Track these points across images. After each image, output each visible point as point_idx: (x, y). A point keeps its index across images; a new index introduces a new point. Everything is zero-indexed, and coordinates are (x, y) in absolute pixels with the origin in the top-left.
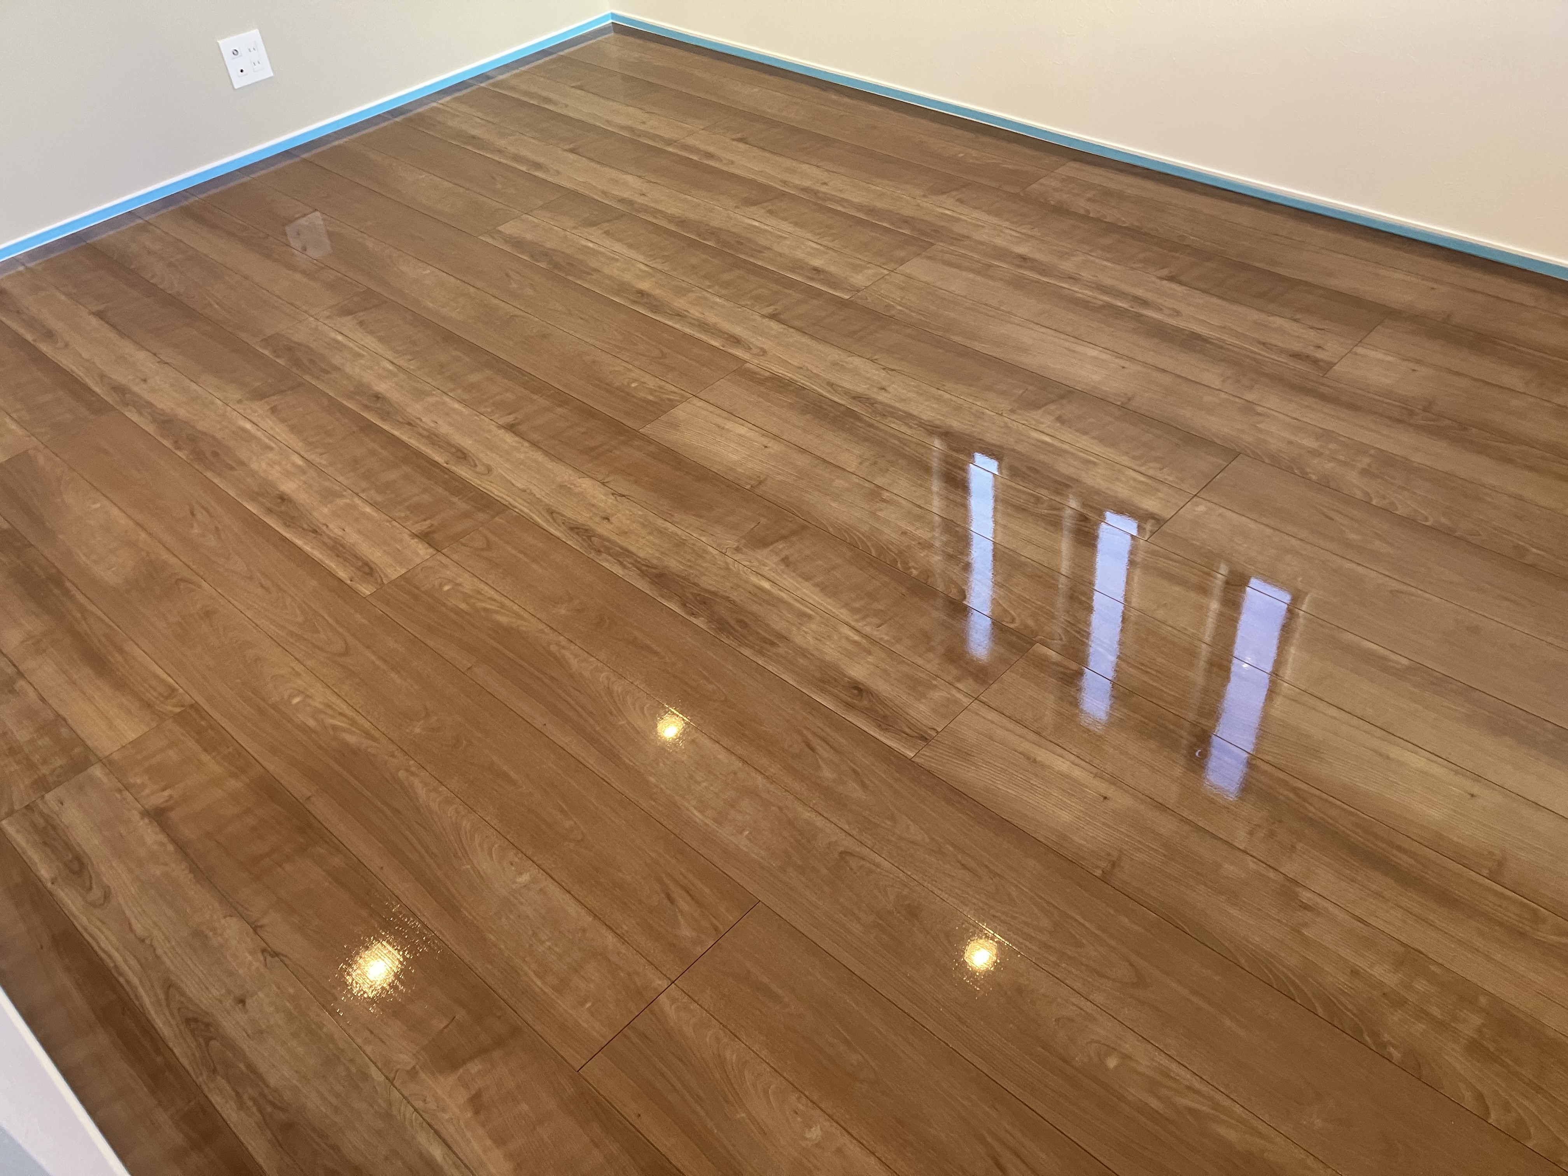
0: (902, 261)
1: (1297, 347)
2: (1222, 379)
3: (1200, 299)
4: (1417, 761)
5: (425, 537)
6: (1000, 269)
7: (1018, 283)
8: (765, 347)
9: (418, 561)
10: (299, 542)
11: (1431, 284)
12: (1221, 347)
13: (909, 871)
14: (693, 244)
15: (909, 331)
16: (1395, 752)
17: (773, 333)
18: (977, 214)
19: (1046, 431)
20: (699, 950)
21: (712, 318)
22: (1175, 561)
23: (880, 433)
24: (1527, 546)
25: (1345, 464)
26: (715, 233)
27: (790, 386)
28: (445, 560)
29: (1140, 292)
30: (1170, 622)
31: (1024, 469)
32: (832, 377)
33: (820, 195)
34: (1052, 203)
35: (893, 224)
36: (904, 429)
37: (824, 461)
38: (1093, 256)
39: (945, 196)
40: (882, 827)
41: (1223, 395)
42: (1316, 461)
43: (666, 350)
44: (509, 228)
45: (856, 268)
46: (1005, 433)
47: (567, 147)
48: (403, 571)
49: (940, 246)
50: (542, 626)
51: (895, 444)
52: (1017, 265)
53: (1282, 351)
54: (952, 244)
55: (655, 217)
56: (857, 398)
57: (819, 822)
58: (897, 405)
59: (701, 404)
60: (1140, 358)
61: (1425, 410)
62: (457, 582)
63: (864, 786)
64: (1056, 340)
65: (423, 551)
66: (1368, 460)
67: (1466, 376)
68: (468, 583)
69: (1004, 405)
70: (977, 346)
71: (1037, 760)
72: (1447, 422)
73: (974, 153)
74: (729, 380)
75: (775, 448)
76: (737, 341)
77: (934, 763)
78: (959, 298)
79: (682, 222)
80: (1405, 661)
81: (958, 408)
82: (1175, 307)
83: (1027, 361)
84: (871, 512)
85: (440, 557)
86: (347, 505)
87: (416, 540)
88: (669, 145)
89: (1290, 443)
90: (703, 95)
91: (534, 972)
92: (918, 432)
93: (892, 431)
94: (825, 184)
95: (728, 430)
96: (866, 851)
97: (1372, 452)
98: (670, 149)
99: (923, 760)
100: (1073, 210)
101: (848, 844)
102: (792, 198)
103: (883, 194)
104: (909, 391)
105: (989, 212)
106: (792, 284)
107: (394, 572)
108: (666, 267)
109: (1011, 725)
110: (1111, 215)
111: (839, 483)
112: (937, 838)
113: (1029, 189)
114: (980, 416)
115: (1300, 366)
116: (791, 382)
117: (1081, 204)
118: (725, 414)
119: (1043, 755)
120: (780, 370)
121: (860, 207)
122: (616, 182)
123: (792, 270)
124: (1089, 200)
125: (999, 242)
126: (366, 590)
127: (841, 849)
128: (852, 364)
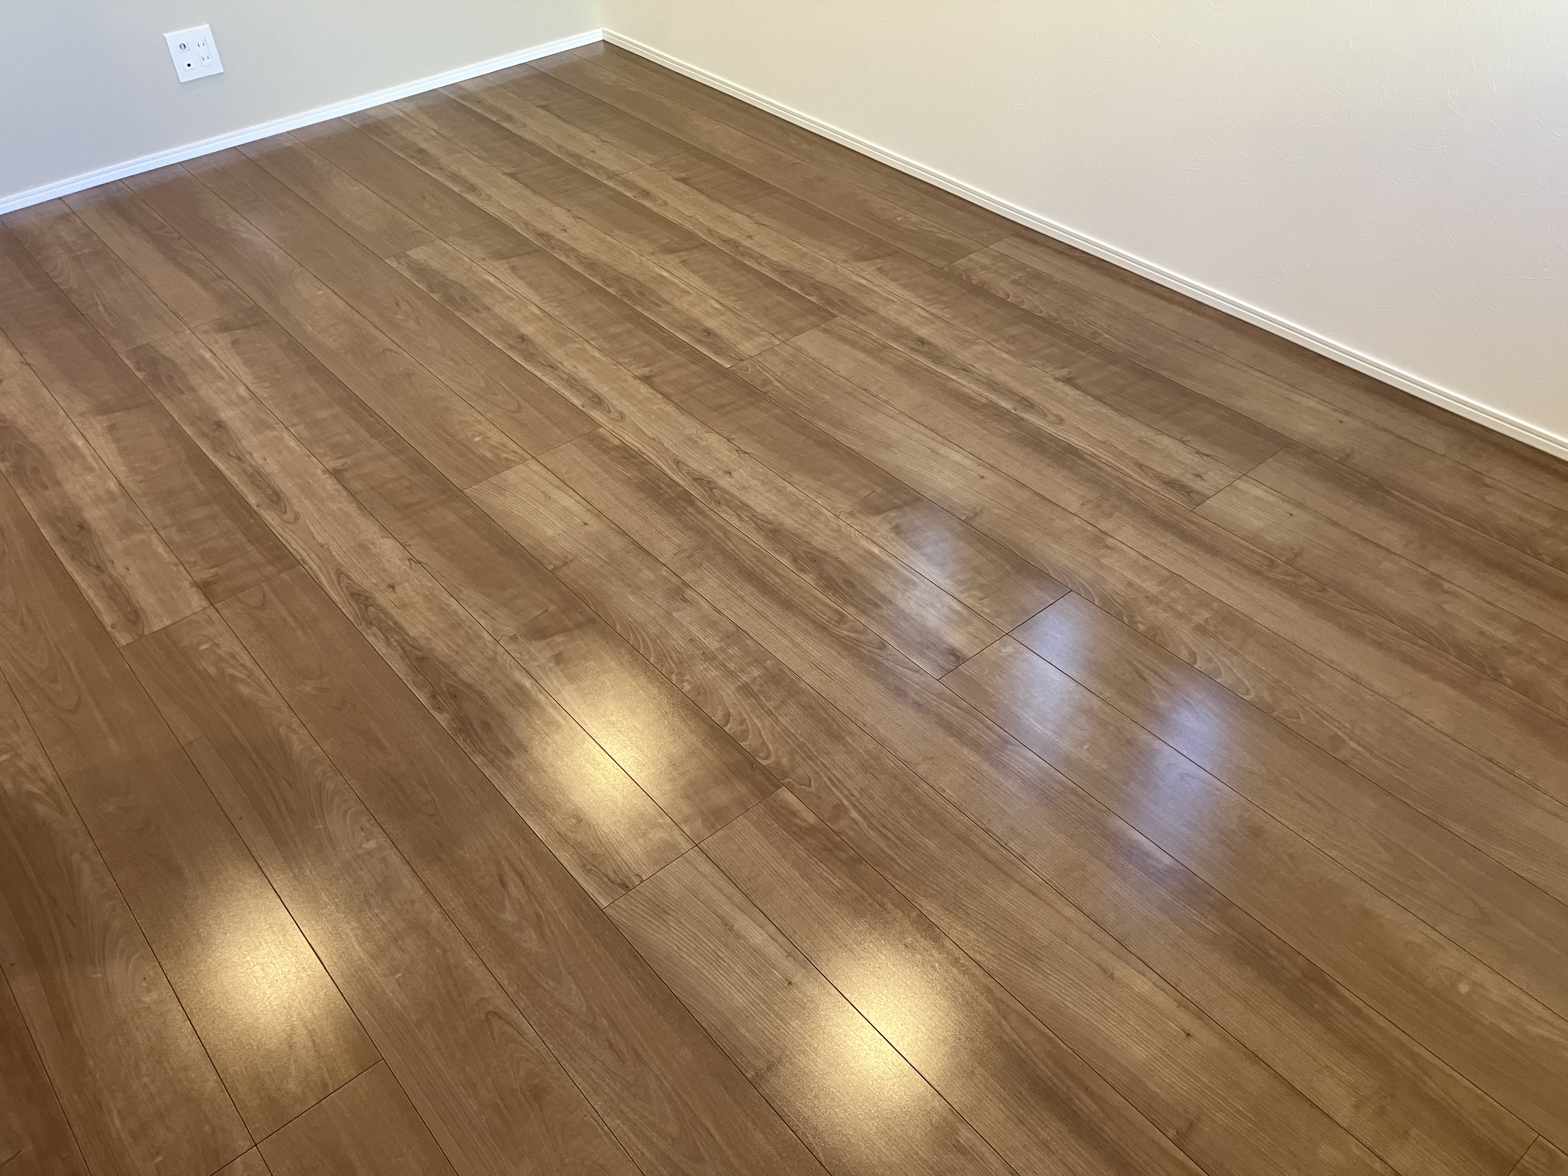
0: (799, 331)
1: (1174, 472)
2: (1081, 502)
3: (1091, 406)
4: (1142, 985)
5: (205, 588)
6: (894, 351)
7: (908, 370)
8: (625, 411)
9: (188, 612)
10: (78, 578)
11: (1340, 416)
12: (1093, 465)
13: (552, 1044)
14: (596, 290)
15: (777, 411)
16: (1122, 970)
17: (640, 397)
18: (893, 287)
19: (878, 541)
20: (298, 1109)
21: (583, 373)
22: (960, 708)
23: (708, 523)
24: (1346, 738)
25: (1180, 615)
26: (619, 279)
27: (635, 458)
28: (214, 615)
29: (1029, 393)
30: (930, 781)
31: (840, 582)
32: (683, 453)
33: (741, 249)
34: (974, 282)
35: (802, 289)
36: (735, 522)
37: (640, 547)
38: (994, 346)
39: (866, 263)
40: (542, 987)
41: (1077, 521)
42: (1151, 609)
43: (523, 403)
44: (418, 254)
45: (749, 334)
46: (834, 538)
47: (507, 171)
48: (168, 622)
49: (842, 318)
50: (281, 703)
51: (718, 537)
52: (912, 349)
53: (1158, 477)
54: (855, 318)
55: (567, 256)
56: (698, 479)
57: (479, 972)
58: (737, 493)
59: (537, 468)
60: (1003, 467)
61: (1288, 562)
62: (216, 641)
63: (542, 935)
64: (924, 438)
65: (197, 601)
66: (1207, 615)
67: (1345, 528)
68: (227, 644)
69: (845, 505)
70: (840, 436)
71: (735, 928)
72: (1308, 579)
73: (914, 219)
74: (575, 445)
75: (594, 526)
76: (598, 401)
77: (625, 917)
78: (842, 379)
79: (592, 265)
80: (1167, 860)
81: (797, 504)
82: (1061, 414)
83: (887, 459)
84: (667, 612)
85: (211, 612)
86: (142, 541)
87: (194, 589)
88: (609, 178)
89: (1130, 584)
90: (663, 128)
91: (118, 1111)
92: (747, 526)
93: (721, 522)
94: (750, 237)
95: (555, 501)
96: (516, 1015)
97: (1215, 605)
98: (610, 184)
99: (614, 913)
100: (993, 292)
101: (500, 1002)
102: (715, 250)
103: (804, 255)
104: (754, 479)
105: (905, 286)
106: (677, 345)
107: (158, 622)
108: (556, 312)
109: (722, 882)
110: (1030, 301)
111: (647, 574)
112: (596, 1009)
113: (953, 264)
114: (815, 515)
115: (1171, 496)
116: (638, 454)
117: (1003, 286)
118: (558, 482)
119: (743, 923)
120: (630, 439)
121: (775, 267)
122: (541, 212)
123: (683, 329)
124: (1014, 282)
125: (905, 321)
126: (123, 639)
127: (491, 1008)
128: (707, 441)
